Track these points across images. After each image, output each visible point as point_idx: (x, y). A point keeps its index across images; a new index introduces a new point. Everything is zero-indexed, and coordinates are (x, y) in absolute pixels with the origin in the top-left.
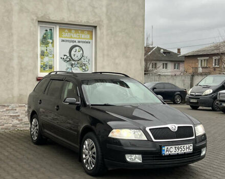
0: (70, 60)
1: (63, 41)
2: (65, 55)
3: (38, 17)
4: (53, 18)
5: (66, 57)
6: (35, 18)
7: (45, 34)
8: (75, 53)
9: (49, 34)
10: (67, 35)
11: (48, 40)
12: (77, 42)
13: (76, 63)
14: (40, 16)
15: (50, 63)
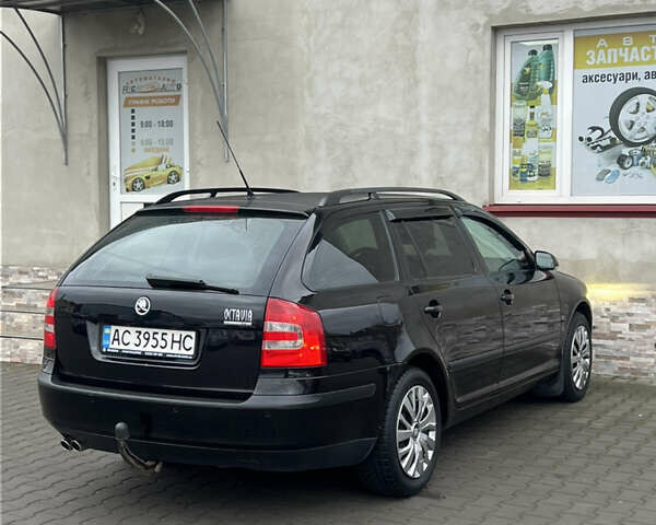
0: (613, 143)
1: (588, 79)
2: (594, 129)
3: (490, 16)
4: (541, 8)
5: (599, 133)
6: (482, 20)
7: (528, 65)
8: (633, 118)
9: (543, 61)
10: (604, 58)
11: (539, 83)
12: (641, 75)
13: (637, 151)
14: (497, 11)
15: (544, 158)
